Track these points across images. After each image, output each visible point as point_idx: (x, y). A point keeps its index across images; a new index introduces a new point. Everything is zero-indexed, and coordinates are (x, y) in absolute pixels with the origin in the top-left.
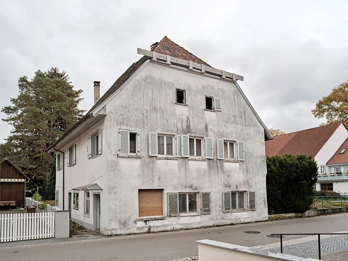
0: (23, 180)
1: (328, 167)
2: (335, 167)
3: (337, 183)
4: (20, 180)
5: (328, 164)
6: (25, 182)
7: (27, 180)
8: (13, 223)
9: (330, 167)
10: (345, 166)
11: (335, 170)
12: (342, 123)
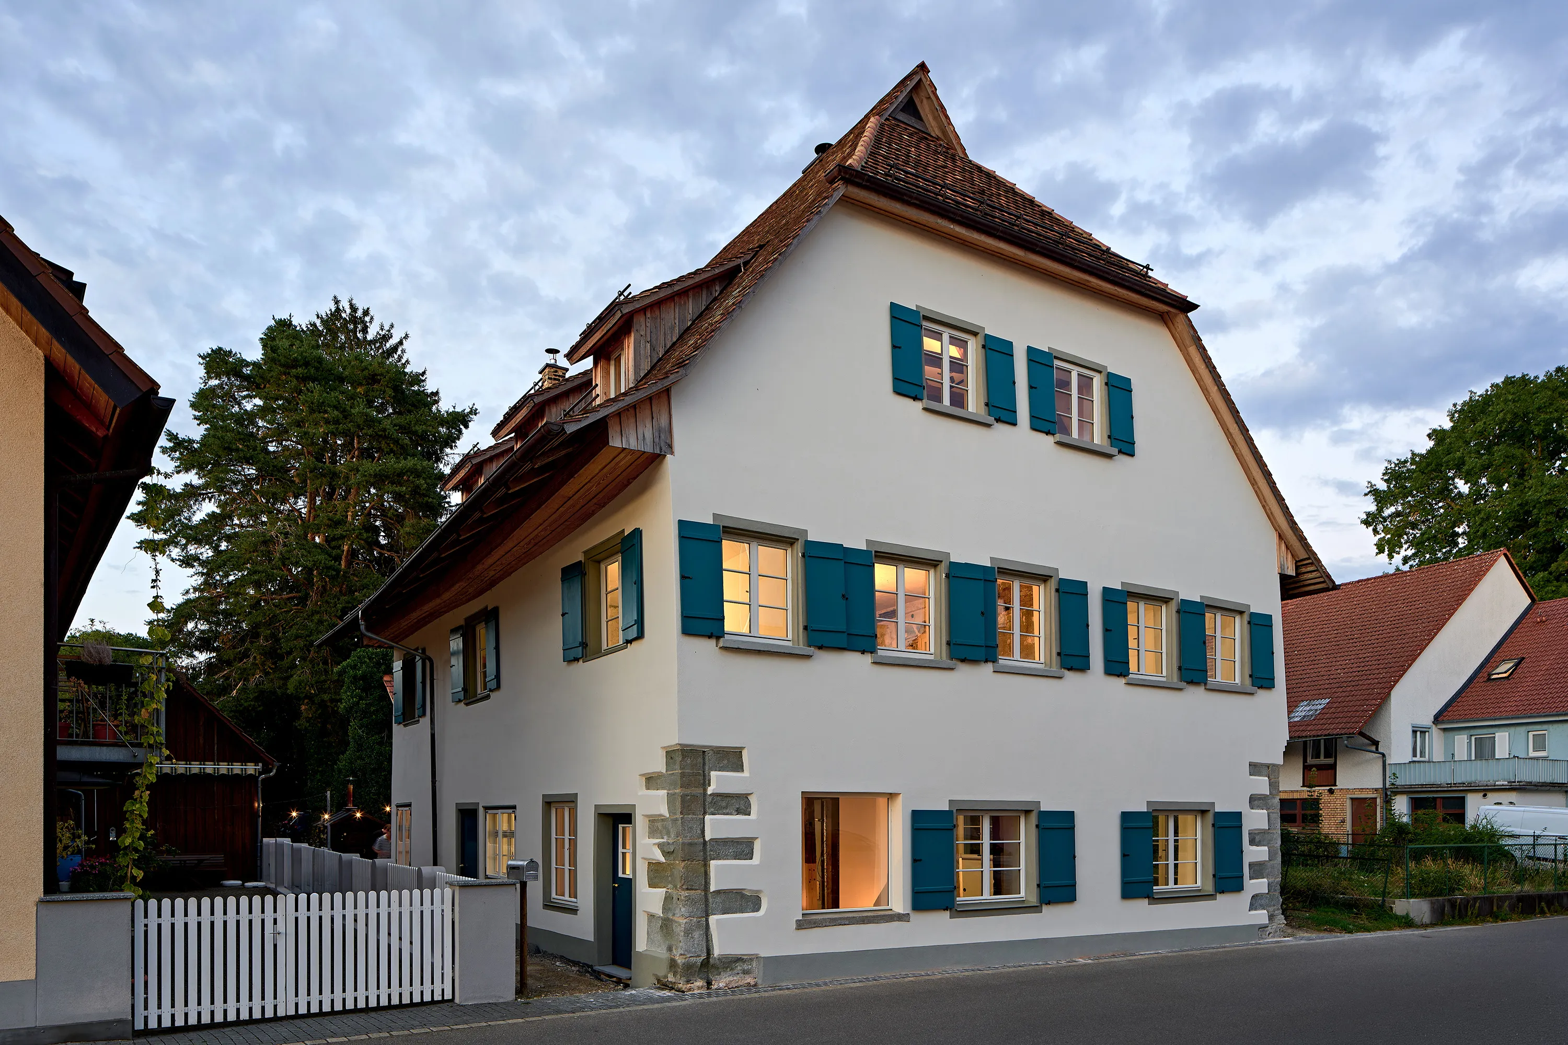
0: (251, 768)
1: (1441, 732)
2: (1473, 732)
3: (1485, 795)
4: (237, 768)
5: (1443, 722)
6: (260, 774)
7: (266, 770)
8: (276, 934)
9: (1451, 734)
10: (1512, 729)
11: (1470, 743)
12: (1503, 557)
